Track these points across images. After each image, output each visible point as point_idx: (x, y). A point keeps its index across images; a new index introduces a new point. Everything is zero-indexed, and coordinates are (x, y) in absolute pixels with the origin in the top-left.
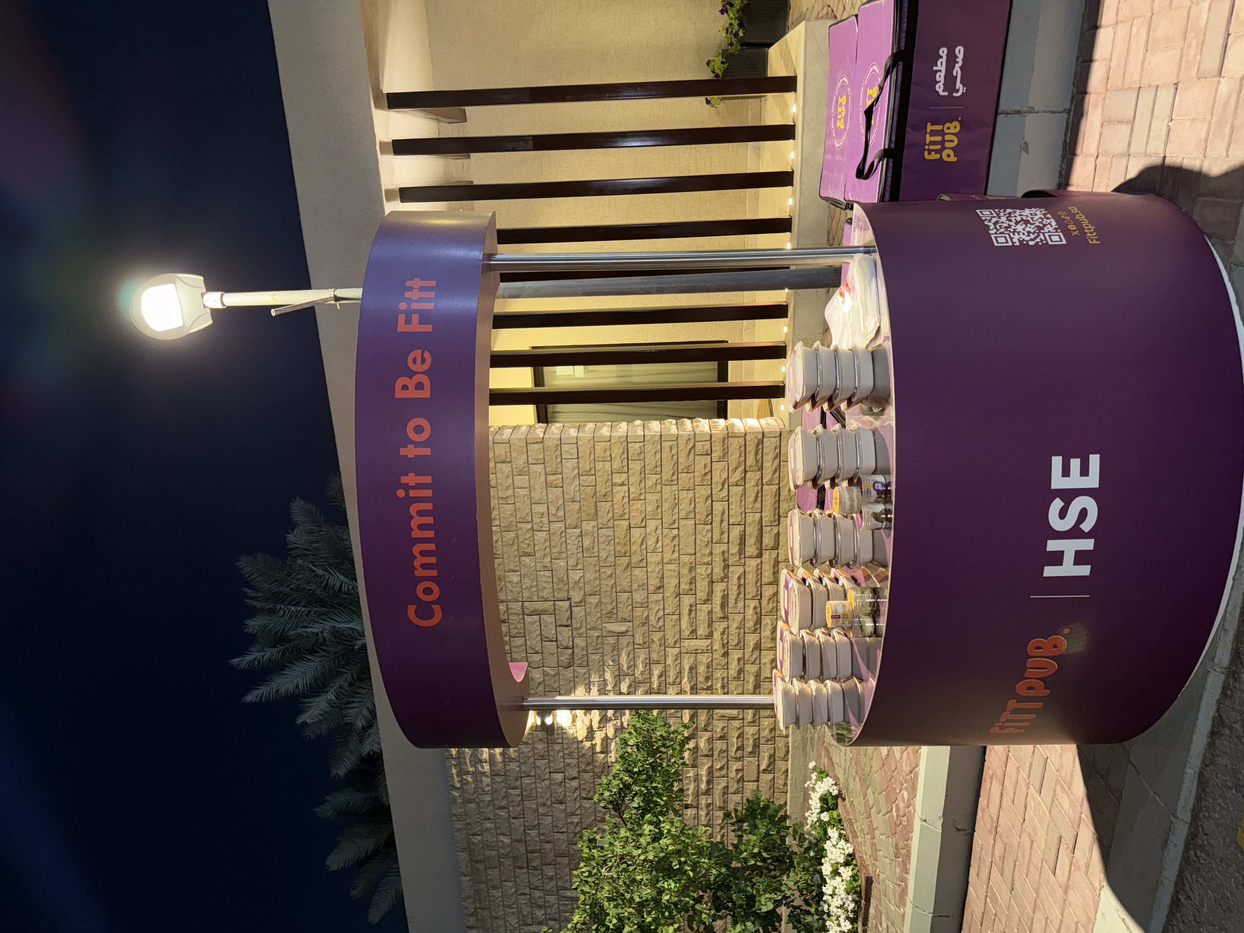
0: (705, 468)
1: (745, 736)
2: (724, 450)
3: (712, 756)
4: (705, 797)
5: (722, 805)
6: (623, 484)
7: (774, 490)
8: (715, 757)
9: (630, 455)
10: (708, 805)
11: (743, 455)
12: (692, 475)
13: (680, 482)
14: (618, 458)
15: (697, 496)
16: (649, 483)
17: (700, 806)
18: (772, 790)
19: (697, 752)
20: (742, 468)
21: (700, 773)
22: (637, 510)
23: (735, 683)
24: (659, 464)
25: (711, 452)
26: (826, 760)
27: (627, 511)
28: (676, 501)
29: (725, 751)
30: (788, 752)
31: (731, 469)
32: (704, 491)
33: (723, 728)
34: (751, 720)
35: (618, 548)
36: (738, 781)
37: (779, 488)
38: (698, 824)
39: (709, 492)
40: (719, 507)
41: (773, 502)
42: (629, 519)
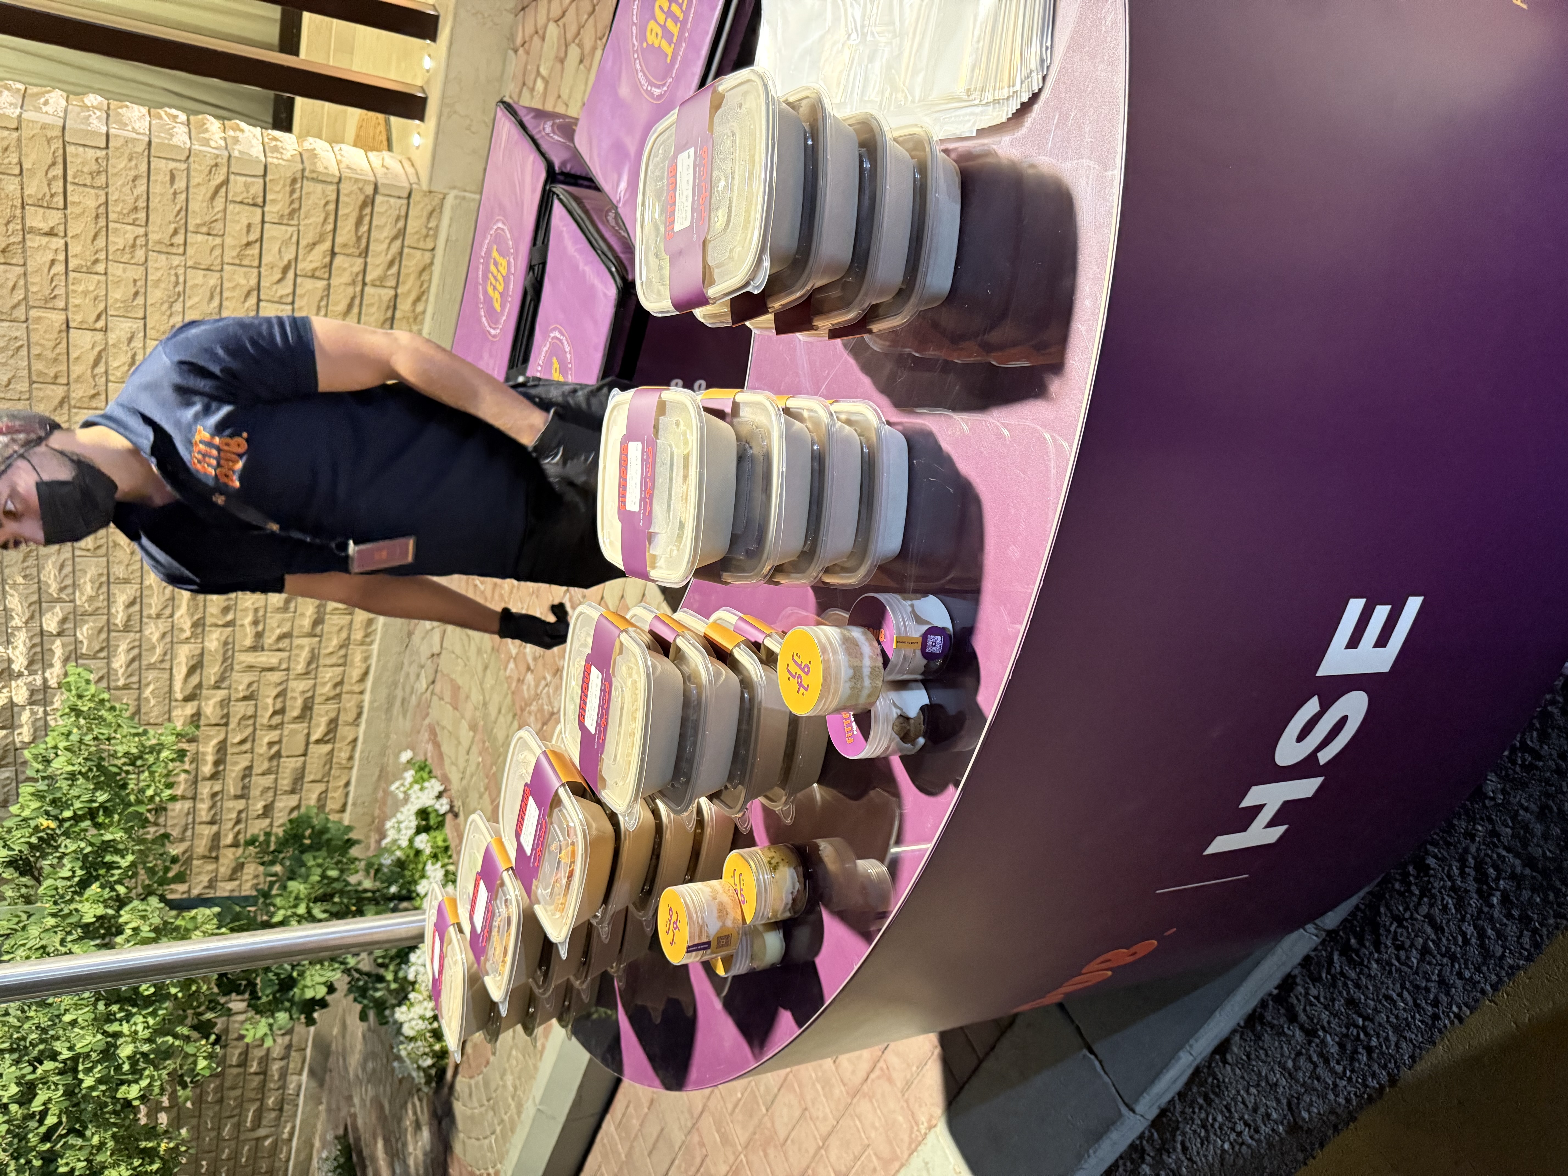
0: (248, 232)
1: (289, 695)
2: (292, 202)
3: (226, 724)
4: (209, 783)
5: (239, 793)
6: (51, 233)
7: (386, 299)
8: (232, 726)
9: (70, 173)
10: (214, 795)
11: (331, 219)
12: (218, 240)
13: (190, 251)
14: (40, 174)
15: (226, 285)
16: (118, 241)
17: (199, 797)
18: (328, 767)
19: (199, 720)
20: (327, 245)
21: (201, 749)
22: (85, 293)
23: (279, 616)
24: (142, 204)
25: (264, 202)
26: (430, 747)
27: (60, 291)
28: (180, 288)
29: (250, 717)
30: (359, 715)
31: (303, 243)
32: (243, 278)
33: (250, 685)
34: (303, 671)
35: (38, 366)
36: (271, 759)
37: (396, 296)
38: (194, 822)
39: (253, 282)
41: (382, 318)
42: (66, 309)
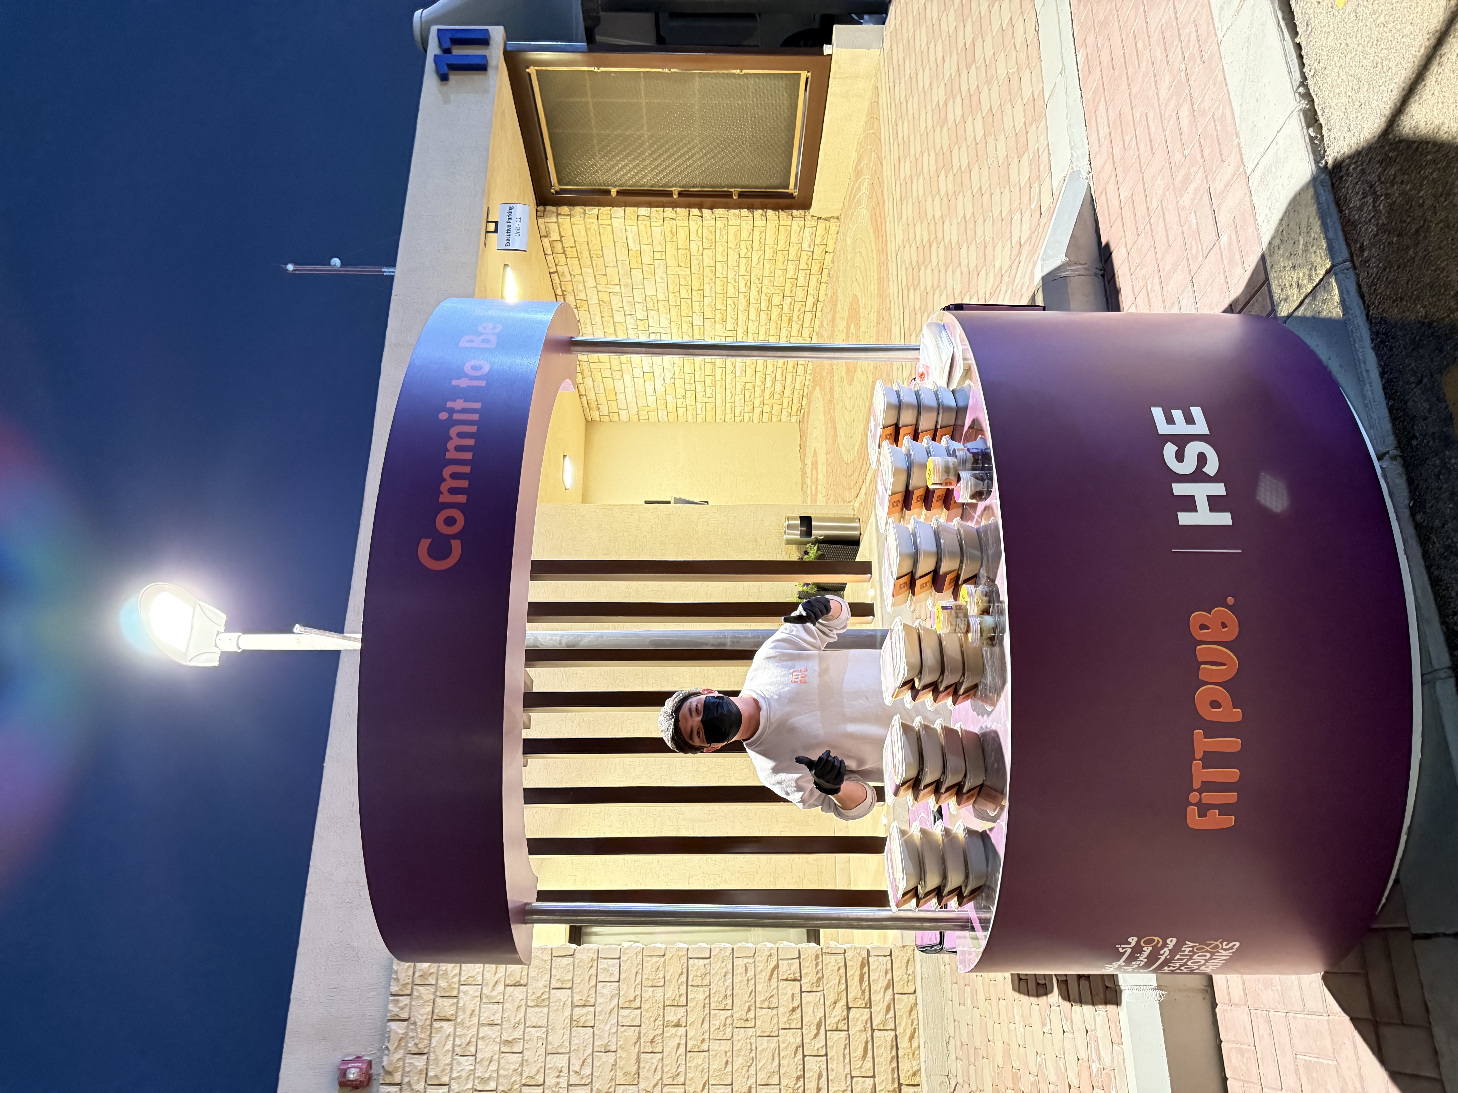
0: (793, 1000)
2: (817, 973)
6: (678, 1025)
7: (889, 1039)
9: (690, 978)
11: (843, 981)
12: (775, 1012)
13: (758, 1023)
14: (674, 981)
15: (782, 1046)
16: (716, 1023)
20: (844, 1001)
22: (696, 1067)
24: (729, 993)
25: (801, 976)
27: (682, 1069)
28: (753, 1054)
31: (828, 1003)
32: (792, 1038)
37: (896, 1036)
39: (799, 1040)
40: (813, 1065)
41: (890, 1057)
42: (684, 1084)
